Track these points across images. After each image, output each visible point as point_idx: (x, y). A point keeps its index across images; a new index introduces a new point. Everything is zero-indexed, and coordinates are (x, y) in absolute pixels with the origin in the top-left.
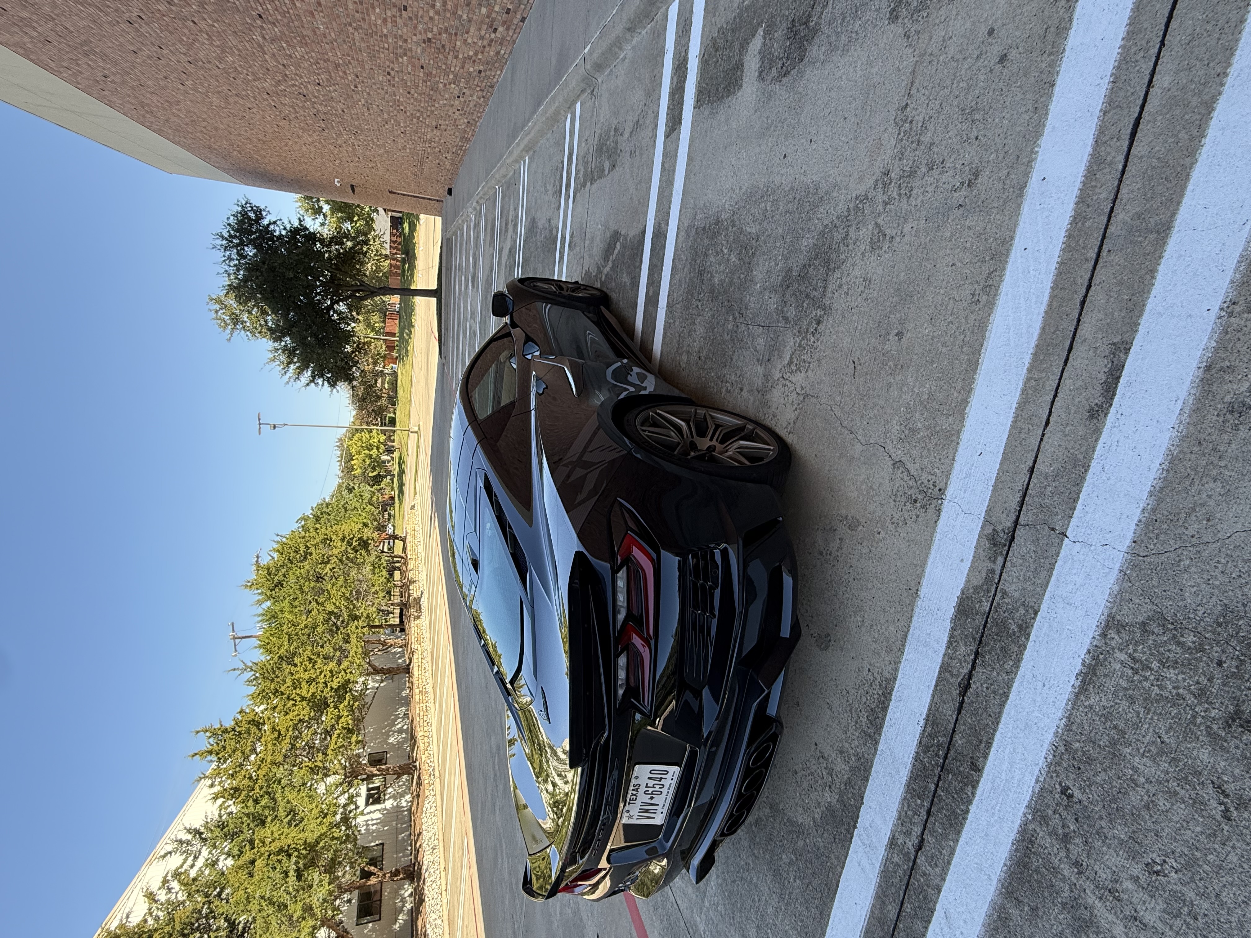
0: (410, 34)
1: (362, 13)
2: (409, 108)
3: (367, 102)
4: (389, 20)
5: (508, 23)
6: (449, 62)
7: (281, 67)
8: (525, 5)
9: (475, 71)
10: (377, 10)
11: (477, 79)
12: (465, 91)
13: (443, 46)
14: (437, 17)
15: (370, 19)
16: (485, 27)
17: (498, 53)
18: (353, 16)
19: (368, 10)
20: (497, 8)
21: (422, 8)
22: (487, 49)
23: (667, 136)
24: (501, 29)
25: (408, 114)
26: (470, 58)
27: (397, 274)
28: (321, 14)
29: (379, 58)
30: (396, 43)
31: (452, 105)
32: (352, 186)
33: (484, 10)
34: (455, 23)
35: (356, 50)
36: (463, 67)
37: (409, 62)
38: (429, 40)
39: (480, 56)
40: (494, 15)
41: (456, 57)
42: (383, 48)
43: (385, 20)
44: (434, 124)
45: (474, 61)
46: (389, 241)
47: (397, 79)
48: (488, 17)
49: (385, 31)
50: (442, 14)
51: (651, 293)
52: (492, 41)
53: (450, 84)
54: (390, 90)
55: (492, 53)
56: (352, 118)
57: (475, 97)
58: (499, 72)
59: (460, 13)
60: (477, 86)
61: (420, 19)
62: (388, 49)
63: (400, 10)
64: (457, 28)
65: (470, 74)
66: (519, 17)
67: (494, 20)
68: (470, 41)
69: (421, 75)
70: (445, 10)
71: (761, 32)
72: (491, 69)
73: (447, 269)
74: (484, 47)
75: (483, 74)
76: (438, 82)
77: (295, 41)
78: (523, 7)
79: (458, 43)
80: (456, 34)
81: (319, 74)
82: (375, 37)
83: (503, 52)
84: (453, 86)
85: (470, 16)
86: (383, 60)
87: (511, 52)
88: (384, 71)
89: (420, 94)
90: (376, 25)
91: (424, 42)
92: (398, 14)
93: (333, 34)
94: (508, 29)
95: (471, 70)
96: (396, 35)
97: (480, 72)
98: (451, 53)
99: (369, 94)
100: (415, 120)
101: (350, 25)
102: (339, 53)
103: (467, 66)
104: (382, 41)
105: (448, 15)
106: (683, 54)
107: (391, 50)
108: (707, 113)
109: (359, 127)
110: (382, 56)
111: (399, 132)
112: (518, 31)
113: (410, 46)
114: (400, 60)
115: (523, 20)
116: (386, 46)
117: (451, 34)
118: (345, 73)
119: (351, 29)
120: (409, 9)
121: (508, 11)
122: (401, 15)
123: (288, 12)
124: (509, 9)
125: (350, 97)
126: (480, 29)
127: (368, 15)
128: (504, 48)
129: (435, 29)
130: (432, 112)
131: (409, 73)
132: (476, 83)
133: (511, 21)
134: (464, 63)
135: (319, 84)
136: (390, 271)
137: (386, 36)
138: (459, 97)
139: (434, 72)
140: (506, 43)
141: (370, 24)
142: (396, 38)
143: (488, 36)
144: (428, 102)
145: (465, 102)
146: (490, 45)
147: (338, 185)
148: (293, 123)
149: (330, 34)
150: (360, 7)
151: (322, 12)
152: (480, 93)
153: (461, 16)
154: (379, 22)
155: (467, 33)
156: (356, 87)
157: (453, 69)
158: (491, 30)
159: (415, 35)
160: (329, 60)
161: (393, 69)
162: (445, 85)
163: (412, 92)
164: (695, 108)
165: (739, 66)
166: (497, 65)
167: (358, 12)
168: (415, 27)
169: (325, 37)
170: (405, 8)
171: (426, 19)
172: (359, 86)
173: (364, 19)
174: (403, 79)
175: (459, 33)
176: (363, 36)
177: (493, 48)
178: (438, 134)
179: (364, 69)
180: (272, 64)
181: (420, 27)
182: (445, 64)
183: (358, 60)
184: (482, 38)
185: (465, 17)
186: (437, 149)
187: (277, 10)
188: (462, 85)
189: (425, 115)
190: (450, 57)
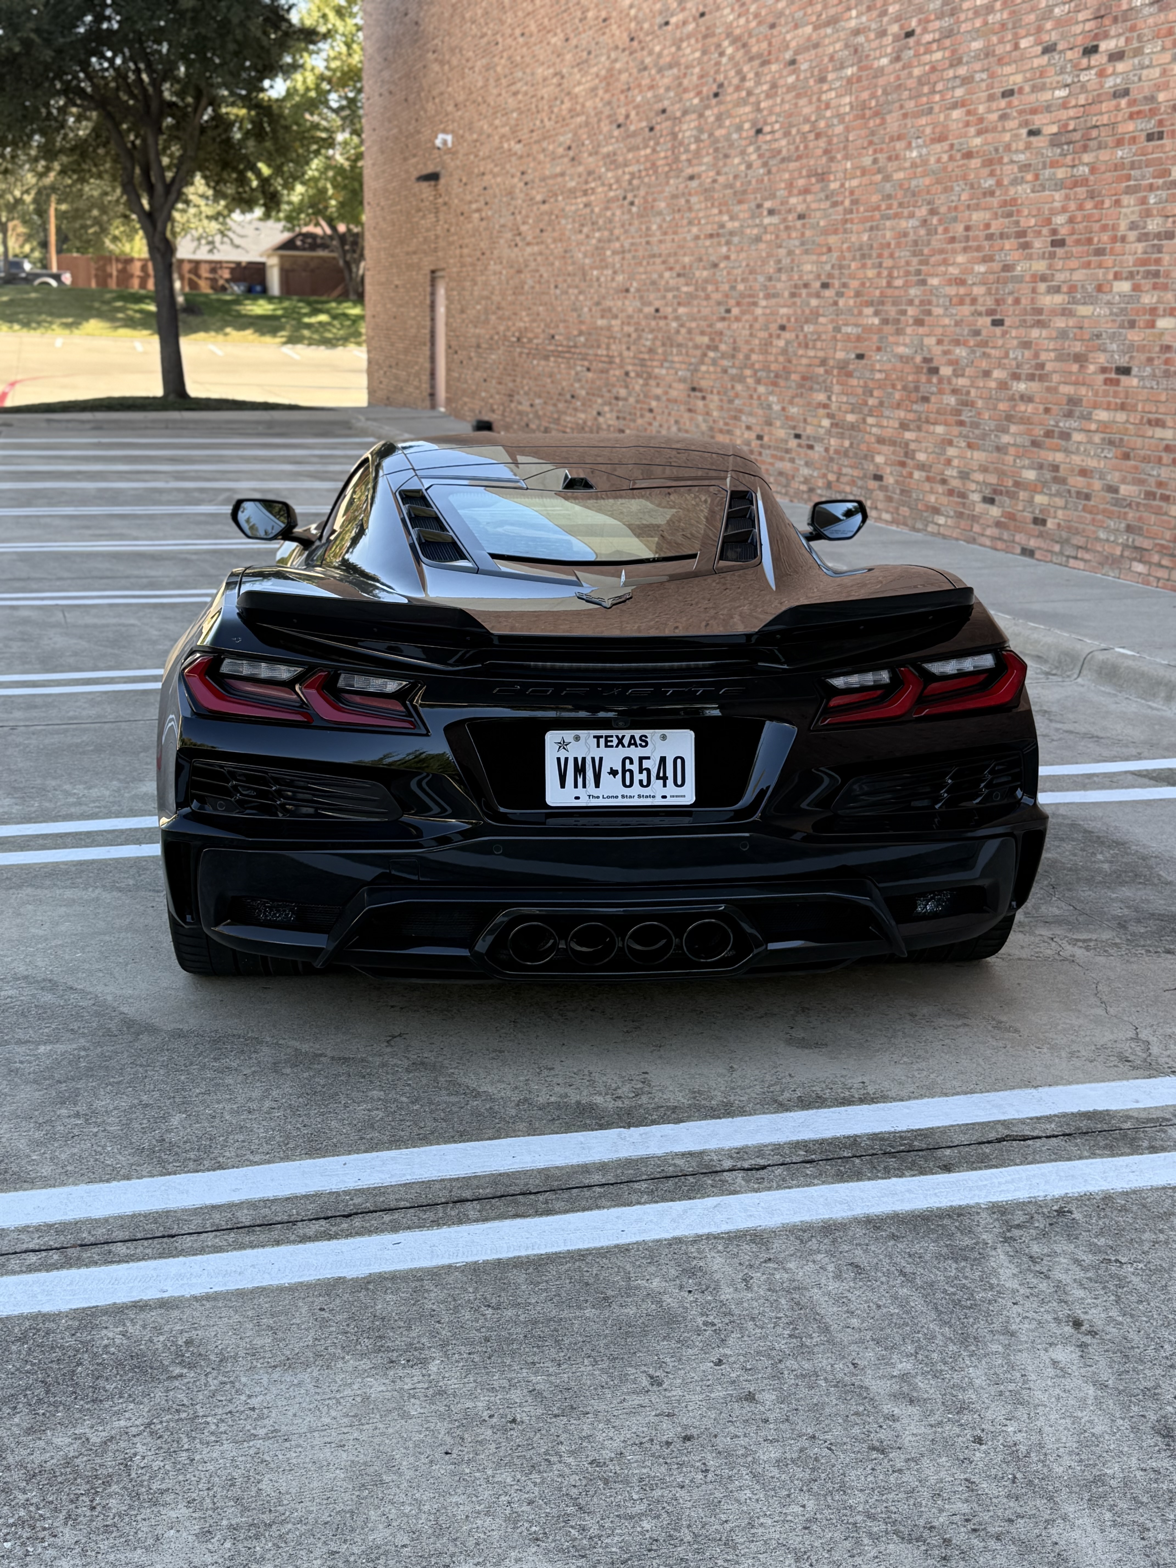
0: (939, 331)
1: (967, 239)
2: (740, 329)
3: (732, 233)
4: (962, 291)
5: (1012, 524)
6: (887, 413)
7: (788, 55)
8: (1061, 553)
9: (877, 466)
10: (982, 268)
11: (856, 473)
12: (819, 448)
13: (925, 399)
14: (993, 385)
15: (954, 252)
16: (993, 479)
17: (936, 511)
18: (955, 220)
19: (979, 249)
20: (1039, 499)
21: (1007, 356)
22: (940, 489)
24: (995, 511)
25: (720, 326)
26: (909, 454)
27: (103, 278)
28: (945, 157)
29: (864, 266)
30: (911, 302)
31: (769, 423)
32: (433, 177)
33: (1030, 475)
34: (987, 420)
35: (872, 219)
36: (881, 441)
37: (868, 329)
38: (935, 371)
39: (917, 475)
40: (1023, 495)
41: (904, 426)
42: (890, 275)
43: (961, 282)
44: (704, 384)
45: (903, 464)
46: (216, 257)
47: (814, 302)
48: (1017, 484)
49: (934, 281)
50: (1003, 394)
52: (963, 495)
53: (830, 416)
54: (782, 285)
55: (932, 499)
56: (674, 197)
57: (806, 471)
58: (887, 516)
59: (1013, 429)
60: (839, 475)
61: (979, 352)
62: (889, 285)
63: (990, 312)
64: (976, 425)
65: (869, 457)
66: (1033, 543)
67: (1012, 495)
68: (951, 452)
69: (840, 355)
70: (1012, 399)
72: (889, 499)
73: (270, 424)
74: (944, 482)
75: (873, 484)
76: (828, 390)
77: (865, 95)
78: (1057, 548)
79: (940, 429)
80: (961, 423)
81: (787, 134)
82: (915, 261)
83: (941, 520)
84: (826, 423)
85: (1012, 450)
86: (860, 274)
87: (944, 537)
88: (830, 276)
89: (784, 352)
90: (945, 262)
91: (926, 360)
92: (982, 309)
93: (901, 175)
94: (998, 524)
95: (879, 459)
96: (930, 303)
97: (878, 478)
98: (911, 416)
99: (758, 239)
100: (706, 340)
101: (933, 212)
102: (855, 183)
103: (886, 449)
104: (907, 273)
105: (1002, 406)
107: (889, 292)
109: (648, 210)
110: (871, 273)
111: (657, 304)
112: (1000, 545)
113: (909, 330)
114: (869, 311)
115: (1028, 552)
116: (899, 282)
117: (958, 413)
118: (806, 191)
119: (923, 212)
120: (998, 330)
121: (1040, 521)
122: (980, 314)
123: (933, 92)
124: (1044, 522)
125: (740, 197)
126: (984, 469)
127: (965, 250)
128: (950, 522)
129: (961, 382)
130: (741, 379)
131: (837, 329)
132: (845, 470)
133: (1018, 530)
134: (893, 443)
135: (759, 131)
136: (107, 259)
137: (923, 282)
138: (797, 436)
139: (854, 382)
140: (963, 523)
141: (942, 251)
142: (922, 303)
143: (973, 486)
144: (767, 369)
145: (787, 451)
146: (951, 493)
147: (438, 142)
148: (624, 57)
149: (900, 169)
150: (982, 234)
151: (951, 158)
152: (820, 483)
153: (1005, 431)
154: (953, 271)
155: (970, 446)
156: (771, 212)
157: (870, 420)
158: (988, 492)
159: (939, 342)
160: (832, 159)
161: (840, 294)
162: (826, 406)
163: (788, 335)
166: (905, 511)
167: (967, 228)
168: (957, 343)
169: (890, 159)
170: (998, 323)
171: (984, 365)
172: (775, 220)
173: (953, 240)
174: (818, 315)
175: (965, 430)
176: (912, 237)
177: (945, 500)
178: (674, 394)
179: (825, 232)
180: (794, 38)
181: (960, 352)
182: (881, 404)
183: (845, 221)
184: (964, 476)
185: (1006, 439)
186: (623, 392)
187: (933, 69)
188: (833, 441)
189: (726, 363)
190: (902, 414)
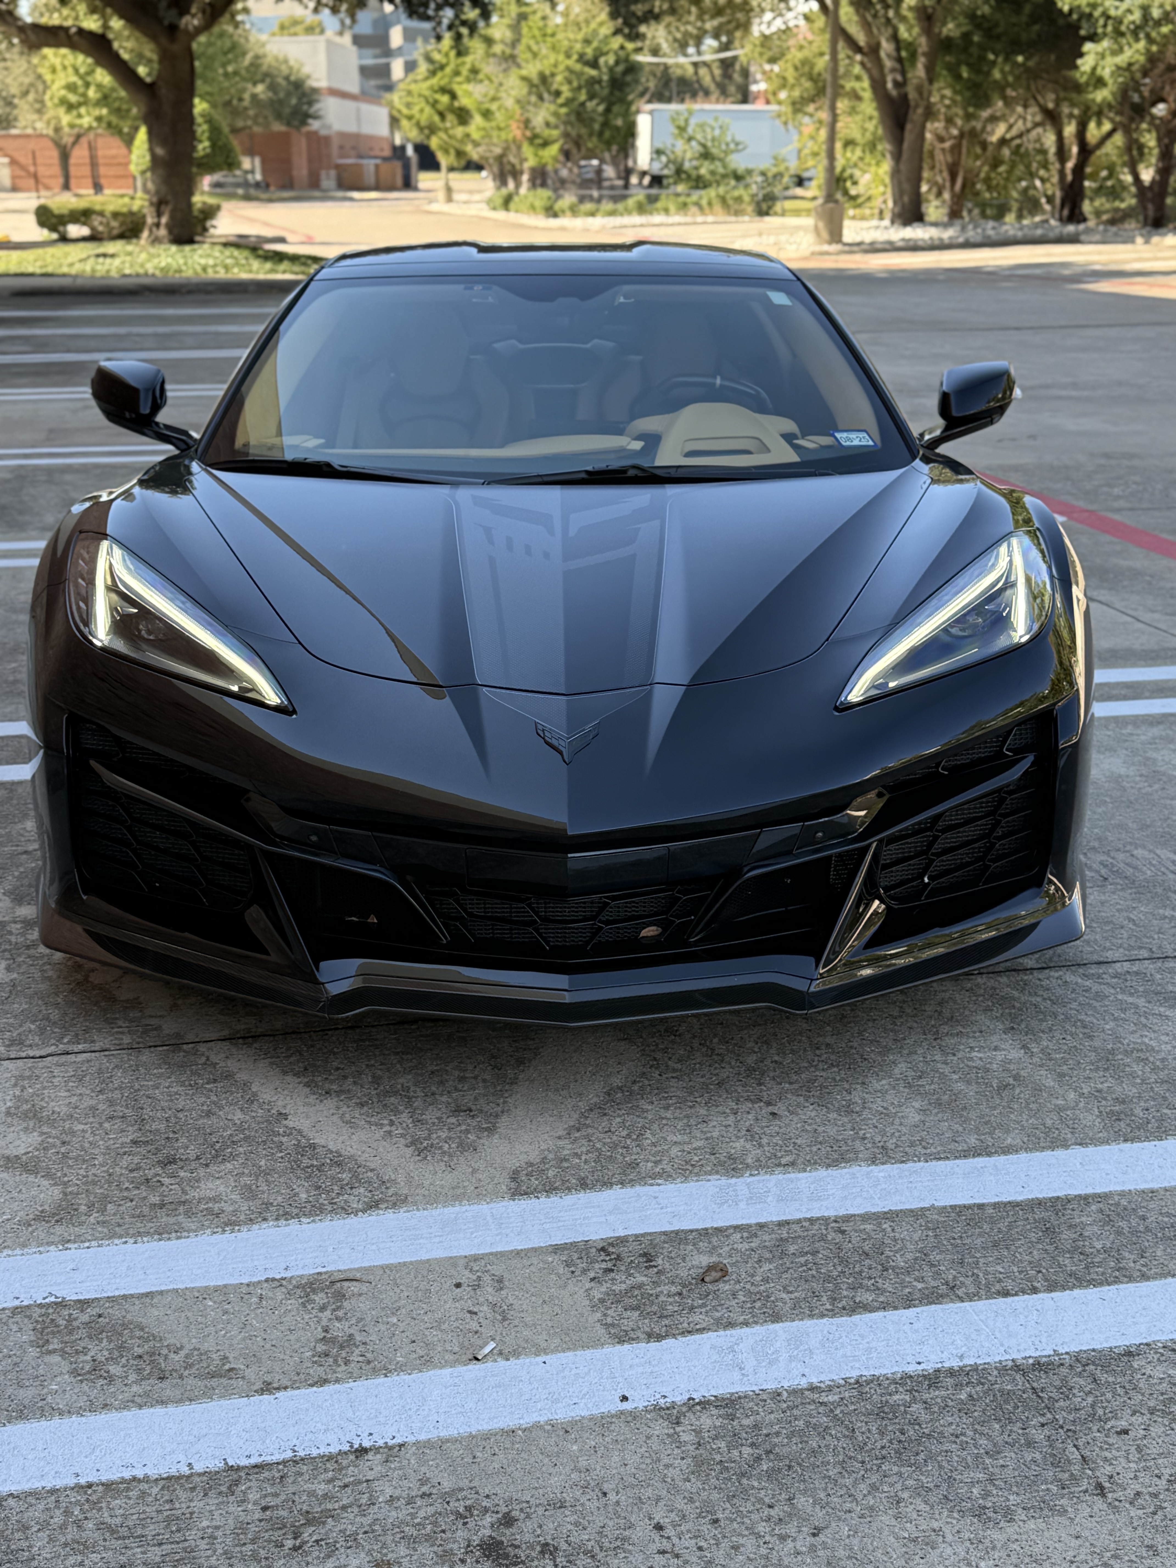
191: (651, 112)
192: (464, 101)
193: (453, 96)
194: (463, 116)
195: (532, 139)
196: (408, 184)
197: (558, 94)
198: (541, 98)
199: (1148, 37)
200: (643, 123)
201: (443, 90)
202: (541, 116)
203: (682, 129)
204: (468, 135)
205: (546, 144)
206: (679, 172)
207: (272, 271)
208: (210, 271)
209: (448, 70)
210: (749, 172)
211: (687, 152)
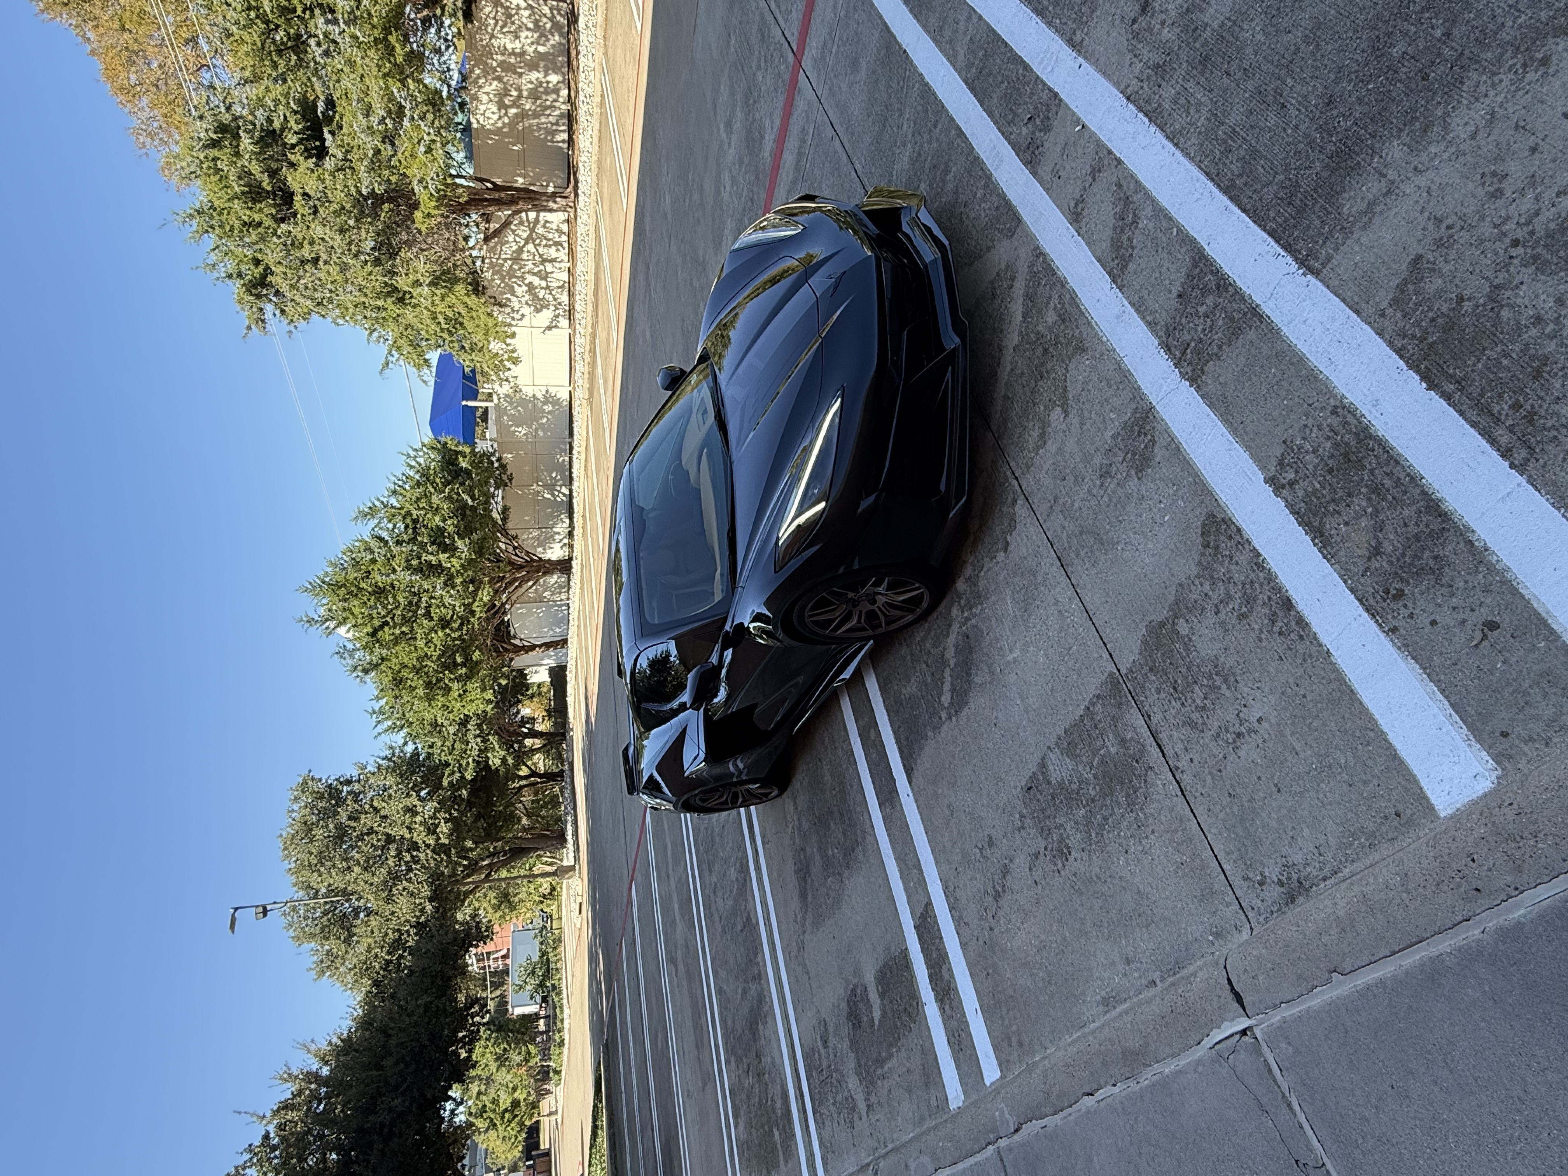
23: (929, 904)
51: (872, 734)
71: (877, 1023)
106: (947, 1007)
108: (893, 948)
164: (907, 949)
165: (882, 995)
191: (513, 1007)
192: (508, 1104)
193: (506, 1110)
194: (515, 1104)
195: (527, 1061)
196: (547, 1154)
197: (505, 1050)
198: (507, 1059)
199: (487, 735)
200: (518, 1011)
201: (503, 1117)
202: (516, 1058)
203: (521, 987)
204: (525, 1099)
205: (529, 1053)
206: (541, 985)
207: (602, 1128)
208: (604, 1165)
209: (492, 1116)
210: (540, 950)
211: (532, 982)
